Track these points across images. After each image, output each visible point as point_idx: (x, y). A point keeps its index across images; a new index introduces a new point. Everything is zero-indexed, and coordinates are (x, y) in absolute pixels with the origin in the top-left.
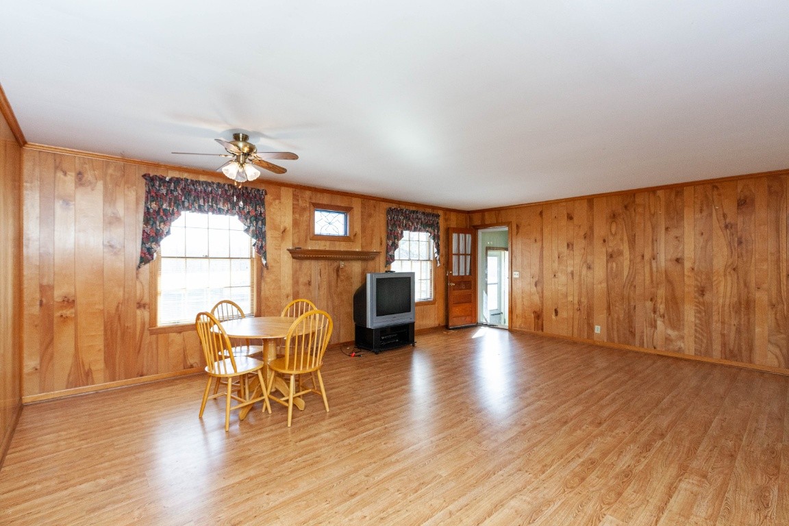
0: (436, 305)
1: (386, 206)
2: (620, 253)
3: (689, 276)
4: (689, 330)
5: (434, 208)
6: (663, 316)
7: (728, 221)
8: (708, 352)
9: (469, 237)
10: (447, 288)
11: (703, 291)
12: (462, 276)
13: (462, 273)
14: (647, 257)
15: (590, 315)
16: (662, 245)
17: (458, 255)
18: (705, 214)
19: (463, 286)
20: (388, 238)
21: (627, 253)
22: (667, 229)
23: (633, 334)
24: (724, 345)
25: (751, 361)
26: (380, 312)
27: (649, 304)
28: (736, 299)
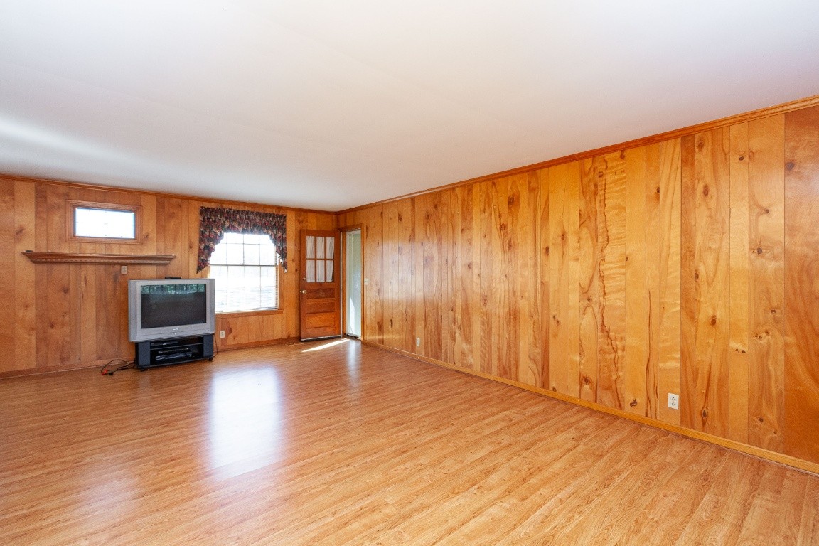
0: (284, 315)
1: (198, 205)
2: (432, 258)
3: (477, 284)
4: (476, 344)
5: (279, 208)
6: (459, 328)
7: (502, 221)
8: (489, 370)
9: (330, 241)
10: (300, 297)
11: (485, 300)
12: (321, 284)
13: (321, 279)
14: (450, 262)
15: (413, 327)
16: (459, 249)
17: (315, 259)
18: (487, 214)
19: (322, 294)
20: (201, 241)
21: (436, 257)
22: (462, 230)
23: (440, 346)
24: (500, 360)
25: (517, 380)
26: (146, 324)
27: (451, 313)
28: (507, 310)
